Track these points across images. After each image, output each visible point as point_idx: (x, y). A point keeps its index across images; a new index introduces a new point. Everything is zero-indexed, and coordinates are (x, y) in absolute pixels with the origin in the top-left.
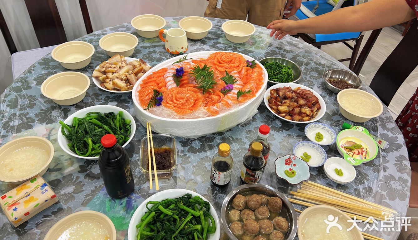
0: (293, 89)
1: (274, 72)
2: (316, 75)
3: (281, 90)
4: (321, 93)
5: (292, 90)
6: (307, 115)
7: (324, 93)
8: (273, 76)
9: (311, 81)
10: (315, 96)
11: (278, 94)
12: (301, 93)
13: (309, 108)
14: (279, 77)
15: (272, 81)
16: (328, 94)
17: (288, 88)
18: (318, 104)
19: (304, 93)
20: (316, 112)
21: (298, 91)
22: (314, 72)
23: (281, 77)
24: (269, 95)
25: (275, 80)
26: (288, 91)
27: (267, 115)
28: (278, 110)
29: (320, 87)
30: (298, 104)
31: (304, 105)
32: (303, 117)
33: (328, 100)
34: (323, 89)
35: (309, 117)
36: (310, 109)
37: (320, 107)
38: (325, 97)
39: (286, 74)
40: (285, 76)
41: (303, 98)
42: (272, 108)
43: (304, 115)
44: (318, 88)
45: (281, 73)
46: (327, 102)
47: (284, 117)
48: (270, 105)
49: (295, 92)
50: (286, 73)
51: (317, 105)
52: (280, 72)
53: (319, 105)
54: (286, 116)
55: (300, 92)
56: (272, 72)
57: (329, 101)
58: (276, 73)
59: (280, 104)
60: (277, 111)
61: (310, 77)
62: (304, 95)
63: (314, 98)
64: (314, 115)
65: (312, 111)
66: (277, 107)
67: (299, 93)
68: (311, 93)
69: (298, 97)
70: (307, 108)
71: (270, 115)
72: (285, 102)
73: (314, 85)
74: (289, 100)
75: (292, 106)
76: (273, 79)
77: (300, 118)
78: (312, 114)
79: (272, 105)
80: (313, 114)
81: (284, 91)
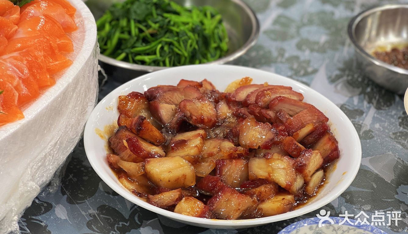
0: (222, 87)
1: (141, 31)
2: (323, 39)
3: (168, 96)
4: (343, 99)
5: (213, 91)
6: (281, 190)
7: (356, 100)
8: (138, 44)
9: (302, 58)
10: (312, 109)
11: (153, 111)
12: (252, 99)
13: (286, 159)
14: (162, 48)
15: (135, 62)
16: (374, 102)
17: (200, 85)
18: (325, 139)
19: (267, 99)
20: (320, 173)
21: (242, 96)
22: (314, 28)
23: (170, 44)
24: (114, 116)
25: (147, 58)
26: (196, 95)
27: (102, 209)
28: (146, 175)
29: (338, 77)
30: (238, 145)
31: (268, 146)
32: (262, 200)
33: (373, 123)
34: (351, 84)
35: (289, 197)
36: (292, 162)
37: (336, 149)
38: (361, 113)
39: (190, 34)
40: (185, 42)
41: (260, 119)
42: (119, 172)
43: (262, 189)
44: (333, 80)
45: (171, 32)
46: (370, 131)
47: (171, 208)
48: (114, 158)
49: (227, 99)
50: (193, 30)
51: (324, 145)
52: (166, 29)
53: (334, 141)
54: (179, 199)
55: (248, 96)
56: (134, 31)
57: (377, 126)
58: (147, 32)
59: (154, 149)
60: (141, 186)
61: (299, 47)
62: (268, 107)
63: (307, 117)
64: (311, 184)
65: (300, 169)
66: (140, 164)
67: (244, 104)
68: (295, 98)
69: (240, 118)
70: (276, 156)
71: (119, 207)
72: (183, 143)
73: (315, 71)
74: (201, 132)
75: (211, 155)
76: (139, 58)
77: (247, 202)
78: (299, 183)
79: (122, 159)
80: (306, 183)
81: (178, 97)
